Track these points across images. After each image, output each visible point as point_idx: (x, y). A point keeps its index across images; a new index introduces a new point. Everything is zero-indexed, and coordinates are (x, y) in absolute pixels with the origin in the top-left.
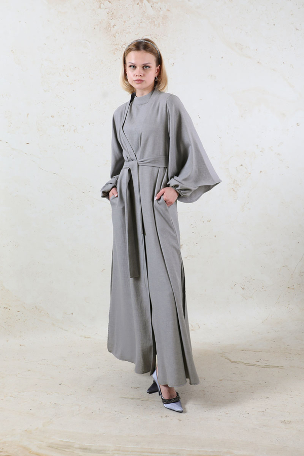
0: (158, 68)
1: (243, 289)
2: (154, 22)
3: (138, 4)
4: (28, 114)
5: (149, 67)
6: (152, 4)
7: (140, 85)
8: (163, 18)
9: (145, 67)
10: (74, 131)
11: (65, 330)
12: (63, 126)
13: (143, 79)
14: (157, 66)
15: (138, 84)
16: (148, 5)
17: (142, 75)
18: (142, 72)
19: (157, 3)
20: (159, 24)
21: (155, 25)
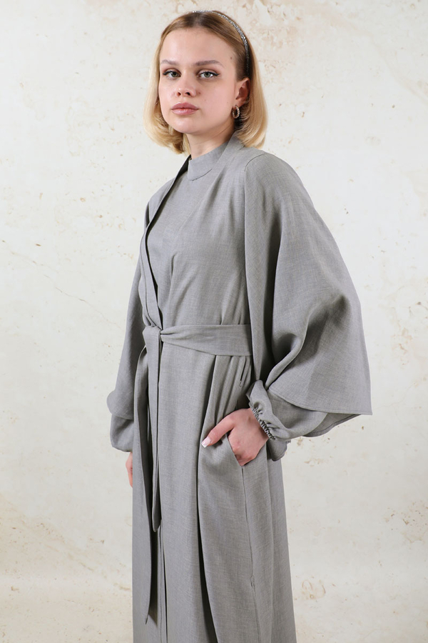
0: (242, 84)
1: (407, 523)
2: (272, 38)
3: (244, 6)
4: (41, 194)
5: (216, 74)
6: (269, 6)
7: (187, 119)
8: (288, 33)
9: (205, 72)
10: (119, 226)
11: (89, 569)
12: (101, 216)
13: (195, 102)
14: (240, 78)
15: (182, 116)
16: (263, 9)
17: (192, 92)
18: (193, 86)
19: (279, 6)
20: (281, 43)
21: (273, 44)
